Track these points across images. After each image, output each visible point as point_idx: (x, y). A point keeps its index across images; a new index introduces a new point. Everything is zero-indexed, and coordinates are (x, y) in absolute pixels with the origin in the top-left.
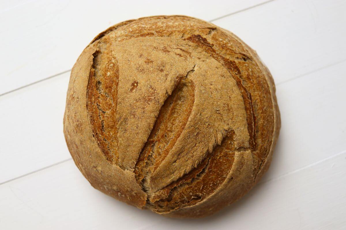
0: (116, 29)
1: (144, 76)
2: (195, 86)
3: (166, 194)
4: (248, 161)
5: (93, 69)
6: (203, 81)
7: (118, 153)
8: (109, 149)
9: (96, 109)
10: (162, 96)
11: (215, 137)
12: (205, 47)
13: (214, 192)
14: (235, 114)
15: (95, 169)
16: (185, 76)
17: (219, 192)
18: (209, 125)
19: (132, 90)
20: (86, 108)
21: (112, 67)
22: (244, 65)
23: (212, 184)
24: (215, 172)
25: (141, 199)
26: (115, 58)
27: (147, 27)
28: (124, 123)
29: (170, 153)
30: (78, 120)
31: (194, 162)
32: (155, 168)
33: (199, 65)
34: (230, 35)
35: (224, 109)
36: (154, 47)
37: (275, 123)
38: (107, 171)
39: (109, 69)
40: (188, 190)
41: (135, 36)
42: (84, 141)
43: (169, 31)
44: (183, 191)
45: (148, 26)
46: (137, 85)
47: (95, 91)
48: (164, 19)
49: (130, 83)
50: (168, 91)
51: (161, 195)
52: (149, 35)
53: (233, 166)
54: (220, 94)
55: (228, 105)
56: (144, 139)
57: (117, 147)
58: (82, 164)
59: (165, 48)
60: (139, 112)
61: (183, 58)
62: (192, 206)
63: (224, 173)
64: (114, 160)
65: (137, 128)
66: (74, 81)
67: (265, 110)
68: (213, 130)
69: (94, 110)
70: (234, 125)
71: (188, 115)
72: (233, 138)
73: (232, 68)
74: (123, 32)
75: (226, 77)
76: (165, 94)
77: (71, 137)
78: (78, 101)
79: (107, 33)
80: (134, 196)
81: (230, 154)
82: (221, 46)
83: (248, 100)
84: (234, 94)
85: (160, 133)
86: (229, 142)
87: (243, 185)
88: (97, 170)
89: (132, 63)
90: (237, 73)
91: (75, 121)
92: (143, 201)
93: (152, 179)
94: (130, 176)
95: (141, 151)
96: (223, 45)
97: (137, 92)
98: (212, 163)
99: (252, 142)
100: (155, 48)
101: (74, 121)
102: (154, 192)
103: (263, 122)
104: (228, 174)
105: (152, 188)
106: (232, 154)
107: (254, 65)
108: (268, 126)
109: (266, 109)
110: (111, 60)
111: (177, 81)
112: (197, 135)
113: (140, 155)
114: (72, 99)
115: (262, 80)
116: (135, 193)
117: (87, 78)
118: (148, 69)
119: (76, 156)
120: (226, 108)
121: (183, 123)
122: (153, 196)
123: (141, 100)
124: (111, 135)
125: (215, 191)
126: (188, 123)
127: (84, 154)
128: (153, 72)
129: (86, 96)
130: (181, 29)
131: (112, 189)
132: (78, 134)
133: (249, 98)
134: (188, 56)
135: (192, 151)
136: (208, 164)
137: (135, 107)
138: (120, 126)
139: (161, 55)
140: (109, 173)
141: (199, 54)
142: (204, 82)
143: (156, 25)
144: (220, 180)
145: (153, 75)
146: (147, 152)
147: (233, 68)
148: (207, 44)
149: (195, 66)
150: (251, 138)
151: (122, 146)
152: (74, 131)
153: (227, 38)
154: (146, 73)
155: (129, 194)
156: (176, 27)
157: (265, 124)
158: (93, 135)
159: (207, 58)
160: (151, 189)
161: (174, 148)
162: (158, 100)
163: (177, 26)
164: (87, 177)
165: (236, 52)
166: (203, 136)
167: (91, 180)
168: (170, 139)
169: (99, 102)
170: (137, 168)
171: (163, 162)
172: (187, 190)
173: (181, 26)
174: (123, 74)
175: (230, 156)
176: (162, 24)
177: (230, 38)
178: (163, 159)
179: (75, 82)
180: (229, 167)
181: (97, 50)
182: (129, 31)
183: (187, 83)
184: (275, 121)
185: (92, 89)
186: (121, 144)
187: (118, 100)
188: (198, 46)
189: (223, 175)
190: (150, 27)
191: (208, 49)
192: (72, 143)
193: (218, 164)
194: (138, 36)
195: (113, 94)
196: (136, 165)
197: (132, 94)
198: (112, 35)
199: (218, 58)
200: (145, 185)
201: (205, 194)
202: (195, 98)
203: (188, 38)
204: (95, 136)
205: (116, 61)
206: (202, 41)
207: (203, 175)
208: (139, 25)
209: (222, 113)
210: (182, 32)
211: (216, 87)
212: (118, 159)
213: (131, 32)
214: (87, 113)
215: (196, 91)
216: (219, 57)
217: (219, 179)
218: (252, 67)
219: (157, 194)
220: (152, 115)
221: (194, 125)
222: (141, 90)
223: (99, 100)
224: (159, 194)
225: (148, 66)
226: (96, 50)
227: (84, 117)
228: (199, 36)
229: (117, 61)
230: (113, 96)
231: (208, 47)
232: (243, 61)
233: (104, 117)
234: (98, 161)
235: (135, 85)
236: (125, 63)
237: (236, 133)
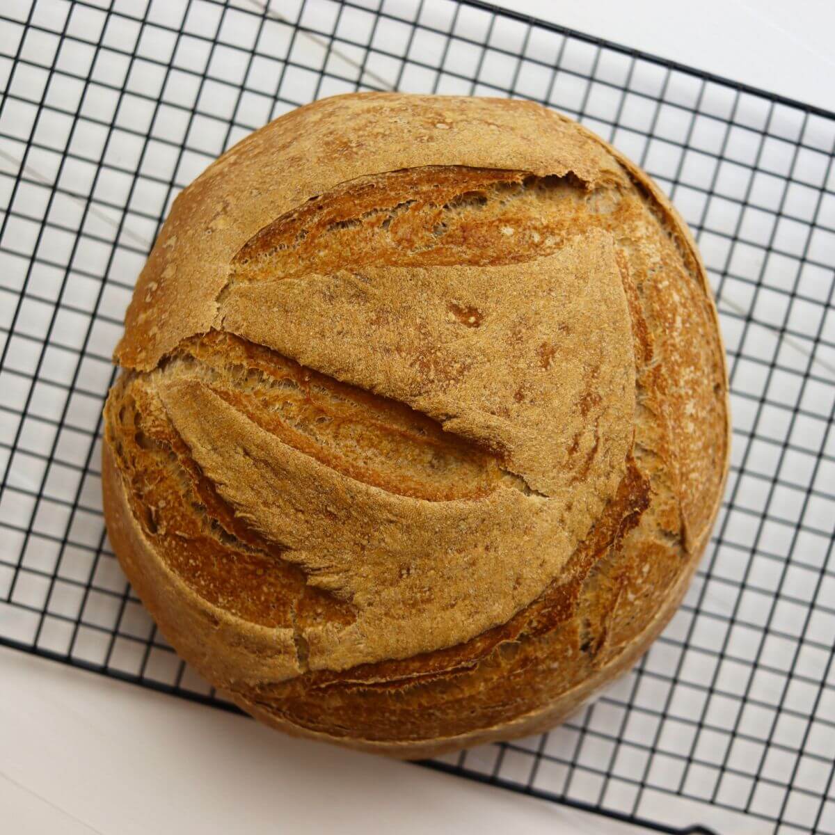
0: (670, 234)
1: (500, 345)
2: (480, 502)
3: (153, 430)
4: (270, 667)
5: (523, 178)
6: (498, 524)
7: (265, 278)
8: (276, 249)
9: (395, 199)
10: (438, 403)
11: (327, 568)
12: (611, 524)
13: (174, 571)
14: (403, 623)
15: (219, 208)
16: (509, 469)
17: (174, 587)
18: (363, 548)
19: (457, 310)
20: (396, 169)
21: (530, 242)
22: (567, 645)
23: (194, 564)
24: (228, 572)
25: (141, 351)
26: (558, 245)
27: (675, 334)
28: (352, 293)
29: (270, 437)
30: (362, 145)
31: (250, 507)
32: (225, 396)
33: (549, 508)
34: (668, 595)
35: (415, 590)
36: (597, 367)
37: (399, 743)
38: (213, 247)
39: (524, 230)
40: (172, 493)
41: (636, 303)
42: (300, 168)
43: (660, 406)
44: (166, 478)
45: (678, 339)
46: (470, 325)
47: (451, 190)
48: (713, 384)
49: (477, 303)
50: (456, 420)
51: (150, 414)
52: (642, 347)
53: (252, 624)
54: (460, 577)
55: (429, 601)
56: (308, 358)
57: (282, 275)
58: (235, 163)
59: (597, 401)
60: (387, 335)
61: (567, 457)
62: (128, 506)
63: (230, 599)
64: (245, 266)
65: (339, 333)
66: (486, 122)
67: (433, 714)
68: (350, 562)
69: (393, 194)
70: (369, 623)
71: (386, 486)
72: (332, 621)
73: (550, 609)
74: (657, 259)
75: (516, 593)
76: (443, 412)
77: (316, 123)
78: (421, 141)
79: (655, 208)
80: (146, 332)
81: (285, 612)
82: (624, 574)
83: (454, 663)
84: (463, 618)
85: (329, 401)
86: (319, 611)
87: (204, 655)
88: (218, 214)
89: (542, 303)
90: (535, 624)
91: (362, 136)
92: (134, 361)
93: (192, 387)
94: (202, 317)
95: (272, 348)
96: (629, 579)
97: (448, 326)
98: (253, 563)
99: (327, 680)
100: (596, 369)
101: (361, 133)
102: (158, 394)
103: (395, 711)
104: (229, 609)
105: (169, 387)
106: (285, 621)
107: (574, 675)
108: (384, 724)
109: (437, 717)
110: (553, 233)
111: (490, 446)
112: (331, 514)
113: (260, 346)
114: (430, 121)
115: (526, 701)
116: (154, 335)
117: (492, 162)
118: (522, 354)
119: (261, 142)
120: (418, 595)
121: (363, 470)
122: (149, 391)
123: (424, 339)
124: (319, 251)
125: (177, 572)
126: (363, 486)
127: (263, 170)
128: (514, 372)
129: (435, 166)
130: (674, 443)
131: (167, 263)
132: (322, 149)
133: (459, 666)
134: (573, 474)
135: (281, 502)
136: (248, 549)
137: (402, 323)
138: (345, 281)
139: (571, 392)
140: (208, 253)
141: (583, 506)
142: (495, 527)
143: (682, 362)
144: (208, 586)
145: (505, 372)
146: (273, 365)
147: (549, 612)
148: (622, 531)
149: (543, 495)
150: (336, 674)
151: (284, 290)
152: (331, 133)
153: (655, 589)
154: (510, 348)
155: (152, 315)
156: (679, 426)
157: (387, 715)
158: (317, 197)
159: (573, 531)
160: (167, 382)
161: (285, 447)
162: (427, 392)
163: (682, 429)
164: (200, 180)
165: (607, 618)
166: (330, 531)
167: (192, 192)
168: (314, 435)
169: (417, 209)
170: (225, 339)
171: (243, 418)
172: (170, 491)
173: (682, 441)
174: (506, 279)
175: (281, 614)
176: (687, 382)
177: (659, 596)
178: (251, 417)
179: (482, 126)
180: (246, 613)
181: (587, 185)
182: (659, 278)
183: (488, 475)
184: (404, 744)
185: (457, 182)
186: (291, 286)
187: (421, 269)
188: (609, 502)
189: (222, 595)
190: (673, 345)
191: (603, 533)
192: (297, 127)
193: (252, 579)
194: (637, 313)
195: (444, 250)
196: (233, 336)
197: (442, 310)
198: (644, 224)
199: (576, 564)
200: (179, 363)
201: (166, 544)
202: (441, 503)
203: (635, 469)
204: (313, 202)
205: (548, 251)
206: (626, 514)
207: (216, 537)
208: (681, 310)
209: (402, 584)
210: (662, 449)
211: (481, 562)
212: (250, 280)
213: (656, 288)
214: (383, 173)
215: (461, 505)
216: (579, 569)
217: (212, 585)
218: (565, 670)
219: (154, 402)
220: (379, 378)
221: (357, 505)
222: (457, 337)
223: (424, 205)
224: (152, 408)
225: (533, 353)
226: (589, 182)
227: (371, 164)
228: (645, 504)
229: (549, 254)
230: (438, 251)
231: (610, 533)
232: (580, 642)
233: (372, 225)
234: (242, 216)
235: (471, 315)
236: (541, 281)
237: (349, 628)
